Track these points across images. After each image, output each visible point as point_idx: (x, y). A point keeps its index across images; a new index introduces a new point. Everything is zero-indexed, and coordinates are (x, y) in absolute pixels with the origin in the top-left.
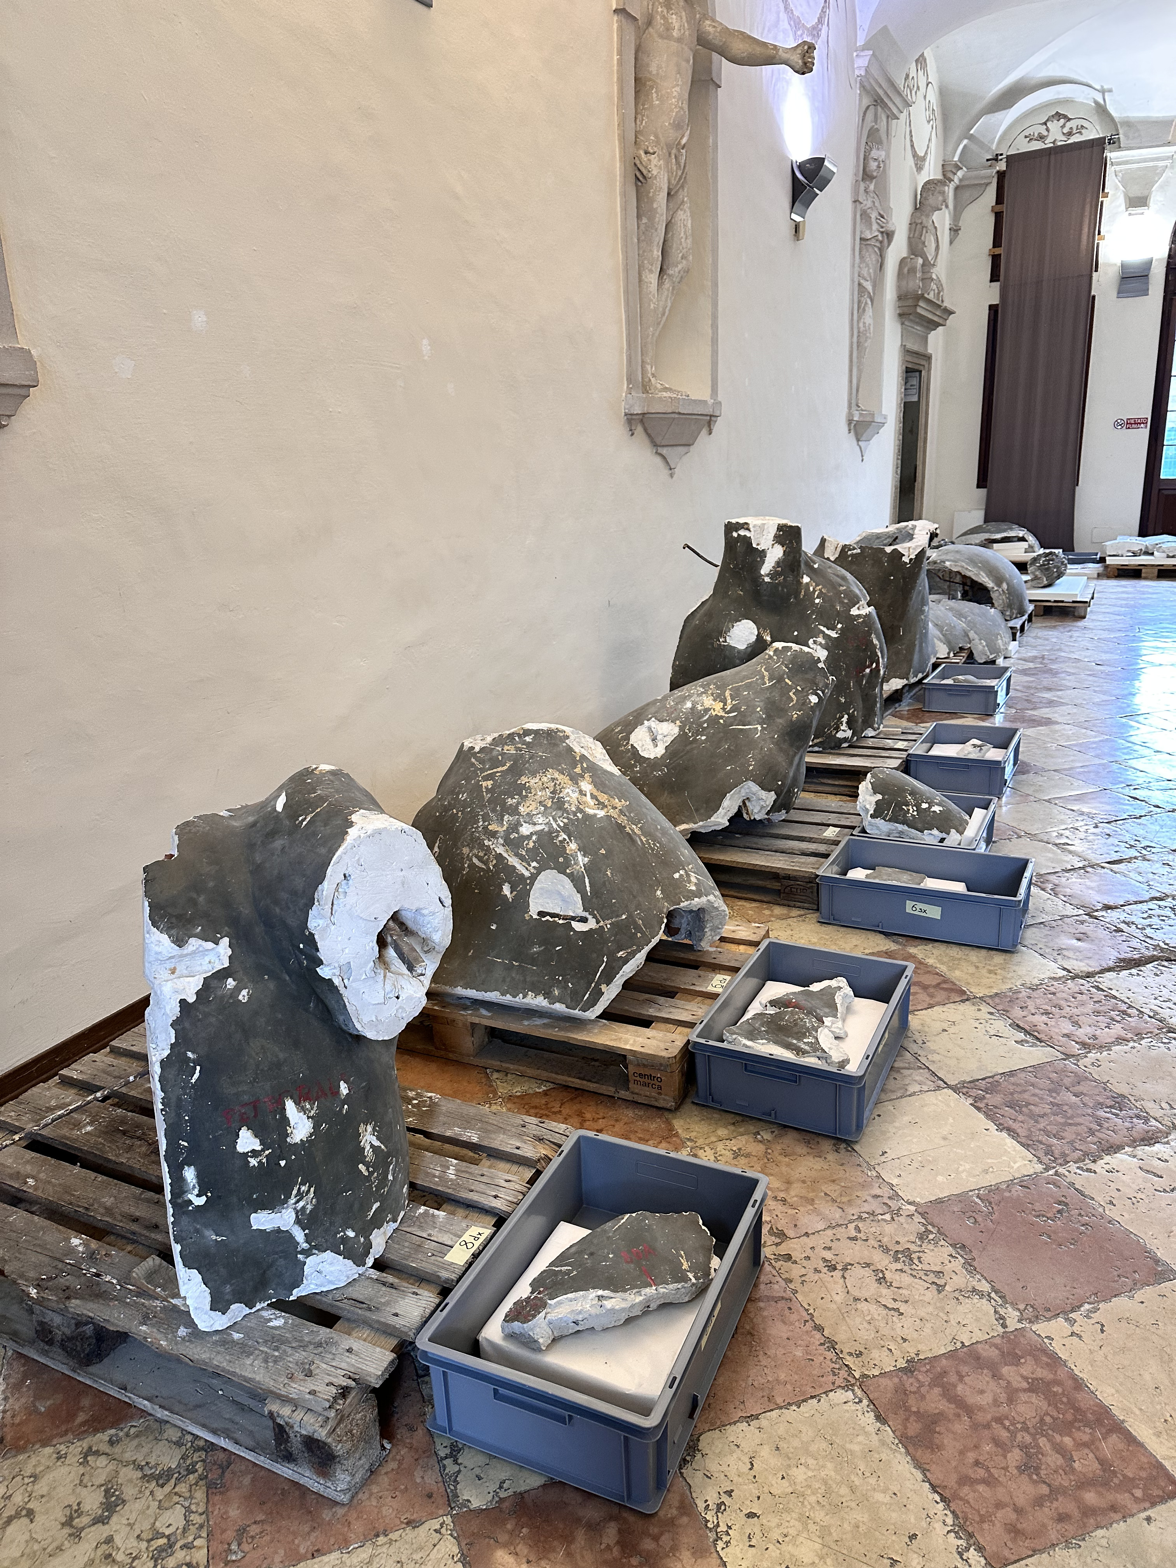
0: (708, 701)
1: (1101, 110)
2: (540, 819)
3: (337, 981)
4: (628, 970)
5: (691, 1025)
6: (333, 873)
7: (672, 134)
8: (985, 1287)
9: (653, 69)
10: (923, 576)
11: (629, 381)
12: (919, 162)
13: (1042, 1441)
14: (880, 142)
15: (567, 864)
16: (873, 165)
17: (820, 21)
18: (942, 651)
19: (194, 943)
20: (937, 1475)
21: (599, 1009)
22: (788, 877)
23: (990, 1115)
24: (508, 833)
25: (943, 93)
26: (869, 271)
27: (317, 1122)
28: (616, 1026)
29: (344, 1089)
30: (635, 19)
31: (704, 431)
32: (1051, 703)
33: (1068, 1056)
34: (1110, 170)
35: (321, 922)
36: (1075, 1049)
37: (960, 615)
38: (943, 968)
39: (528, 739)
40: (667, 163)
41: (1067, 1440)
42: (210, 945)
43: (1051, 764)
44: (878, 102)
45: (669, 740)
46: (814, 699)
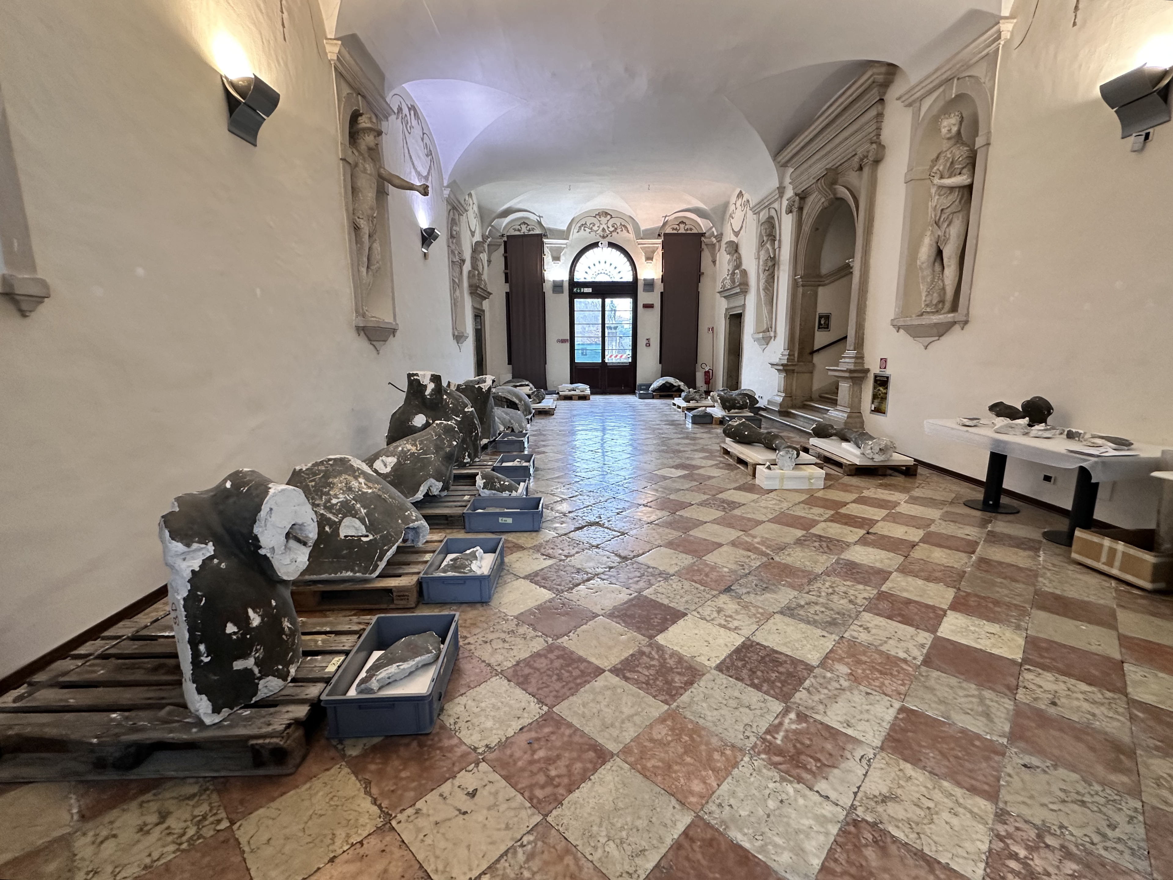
0: (409, 447)
1: (540, 223)
2: (341, 496)
3: (268, 555)
4: (389, 554)
5: (419, 573)
6: (265, 508)
7: (369, 212)
8: (540, 634)
9: (359, 184)
10: (491, 397)
11: (357, 312)
12: (473, 234)
13: (563, 671)
14: (456, 224)
15: (356, 513)
16: (454, 233)
17: (428, 173)
18: (502, 428)
19: (195, 546)
20: (530, 690)
21: (377, 573)
22: (451, 516)
23: (536, 583)
24: (325, 503)
25: (480, 207)
26: (457, 274)
27: (262, 617)
28: (385, 579)
29: (274, 603)
30: (349, 163)
31: (392, 336)
32: (544, 446)
33: (561, 560)
34: (545, 246)
35: (260, 529)
36: (563, 558)
37: (507, 414)
38: (514, 540)
39: (331, 462)
40: (368, 223)
41: (570, 669)
42: (203, 546)
43: (546, 467)
44: (454, 208)
45: (392, 465)
46: (455, 443)
